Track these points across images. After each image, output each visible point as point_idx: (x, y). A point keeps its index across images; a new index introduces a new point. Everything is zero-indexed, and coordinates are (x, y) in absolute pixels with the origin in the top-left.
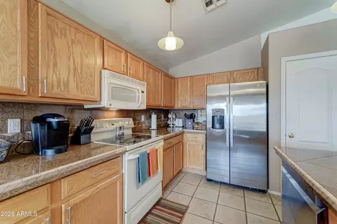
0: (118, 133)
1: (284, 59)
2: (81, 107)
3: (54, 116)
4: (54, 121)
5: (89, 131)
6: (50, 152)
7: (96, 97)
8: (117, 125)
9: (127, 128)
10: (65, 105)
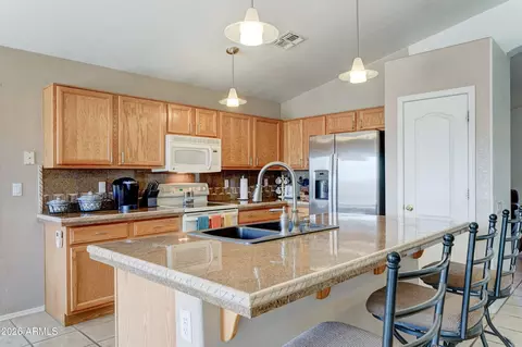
0: (186, 200)
1: (400, 100)
2: (149, 171)
3: (127, 179)
4: (128, 183)
5: (155, 194)
6: (125, 207)
7: (160, 162)
8: (185, 191)
9: (199, 195)
10: (135, 170)
